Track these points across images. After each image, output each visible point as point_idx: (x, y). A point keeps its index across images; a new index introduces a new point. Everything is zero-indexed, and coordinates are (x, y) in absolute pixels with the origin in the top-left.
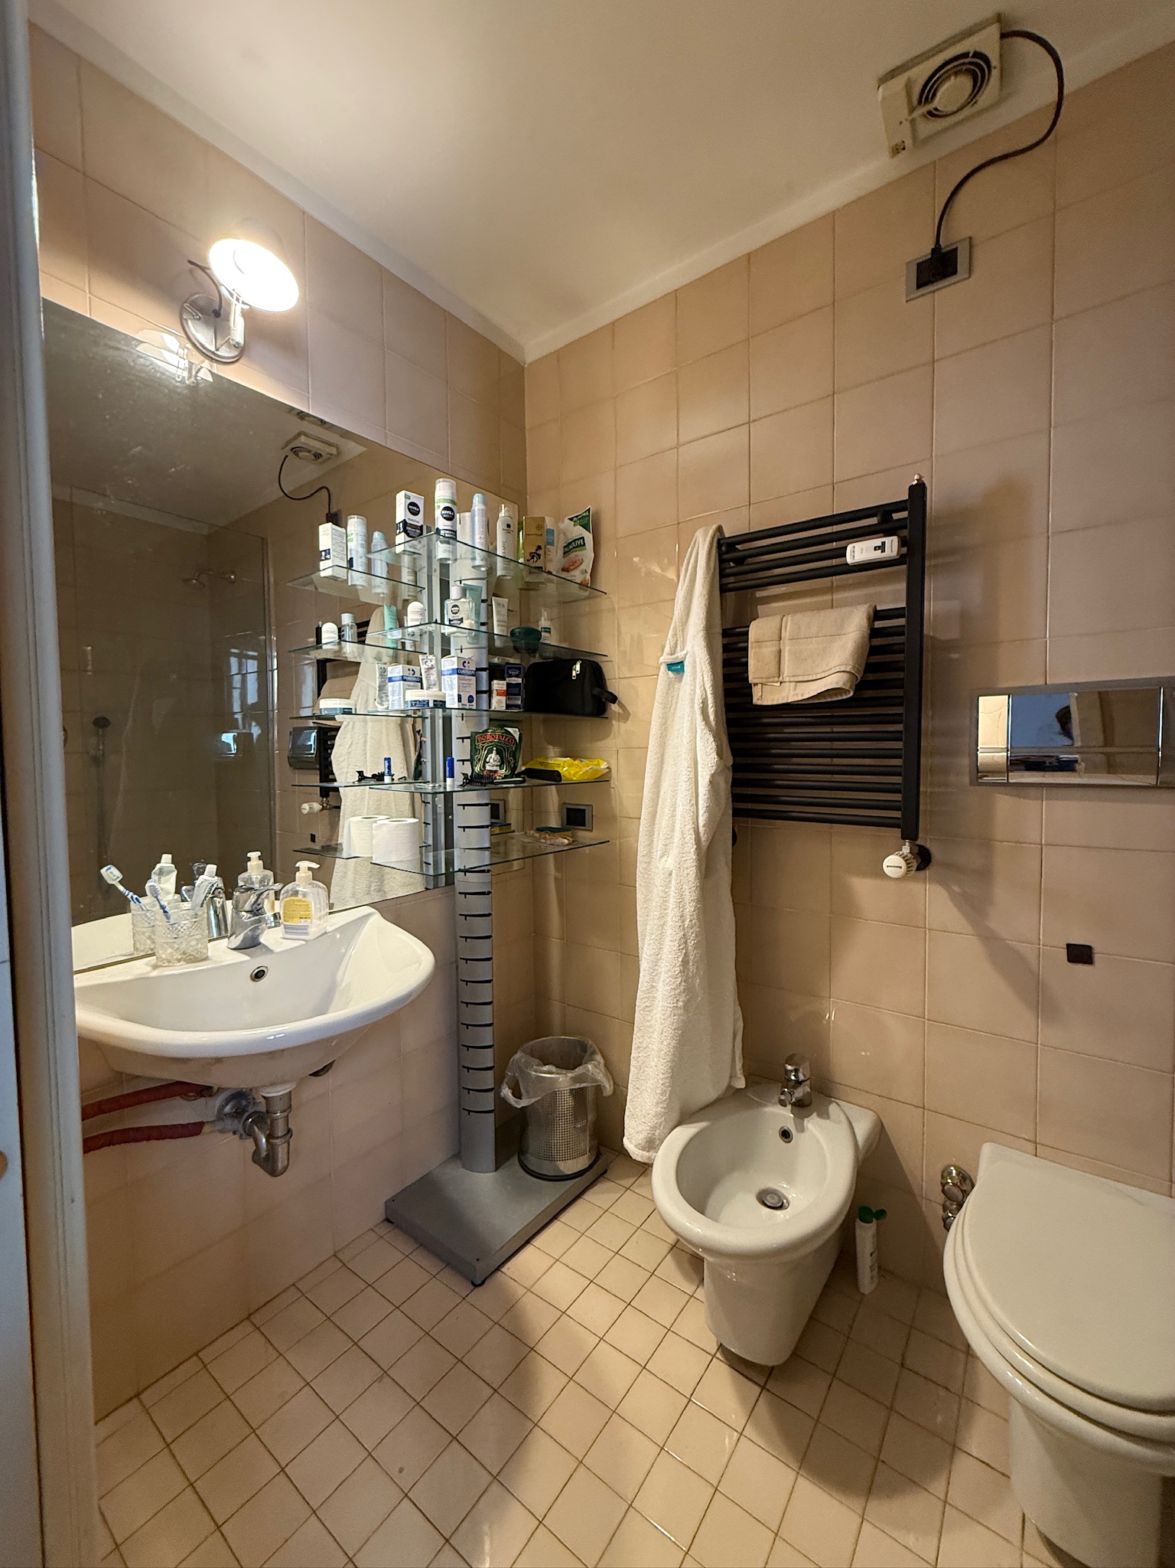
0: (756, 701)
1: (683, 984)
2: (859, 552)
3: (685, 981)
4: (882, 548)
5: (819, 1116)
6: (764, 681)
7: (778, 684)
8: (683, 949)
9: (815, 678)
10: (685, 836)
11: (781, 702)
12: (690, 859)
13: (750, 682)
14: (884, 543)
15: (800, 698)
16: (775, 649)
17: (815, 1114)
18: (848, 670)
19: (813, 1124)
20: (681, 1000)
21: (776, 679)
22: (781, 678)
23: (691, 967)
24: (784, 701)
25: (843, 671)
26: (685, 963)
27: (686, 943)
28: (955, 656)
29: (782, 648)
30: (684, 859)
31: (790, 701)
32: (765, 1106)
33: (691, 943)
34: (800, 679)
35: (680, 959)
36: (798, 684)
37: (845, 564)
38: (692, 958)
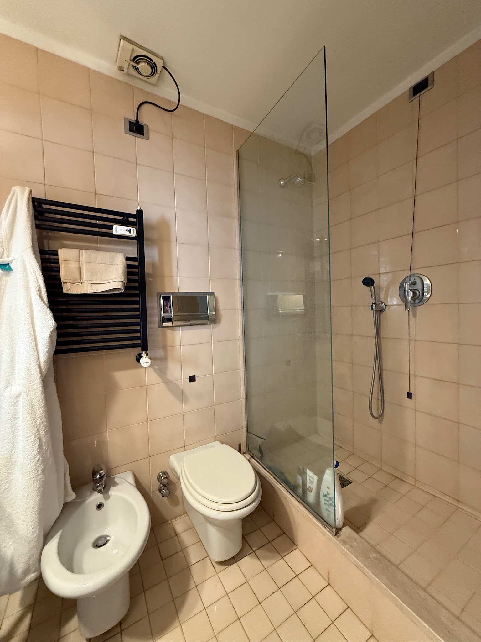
0: (65, 291)
1: (41, 459)
2: (119, 230)
3: (41, 457)
4: (130, 231)
5: (113, 486)
6: (71, 281)
7: (80, 284)
8: (38, 438)
9: (103, 283)
10: (31, 370)
11: (83, 292)
12: (36, 384)
13: (61, 281)
14: (130, 229)
15: (96, 292)
16: (77, 266)
17: (111, 487)
18: (122, 281)
19: (113, 492)
20: (40, 469)
21: (79, 281)
22: (82, 281)
23: (44, 447)
24: (86, 292)
25: (120, 281)
26: (40, 446)
27: (39, 434)
28: (151, 279)
29: (81, 266)
30: (31, 384)
31: (89, 292)
32: (86, 500)
33: (42, 433)
34: (94, 282)
35: (37, 445)
36: (92, 285)
37: (112, 233)
38: (44, 441)
